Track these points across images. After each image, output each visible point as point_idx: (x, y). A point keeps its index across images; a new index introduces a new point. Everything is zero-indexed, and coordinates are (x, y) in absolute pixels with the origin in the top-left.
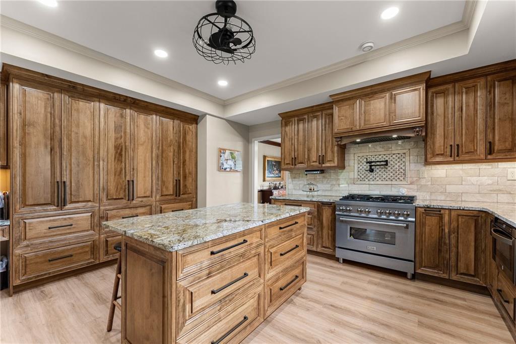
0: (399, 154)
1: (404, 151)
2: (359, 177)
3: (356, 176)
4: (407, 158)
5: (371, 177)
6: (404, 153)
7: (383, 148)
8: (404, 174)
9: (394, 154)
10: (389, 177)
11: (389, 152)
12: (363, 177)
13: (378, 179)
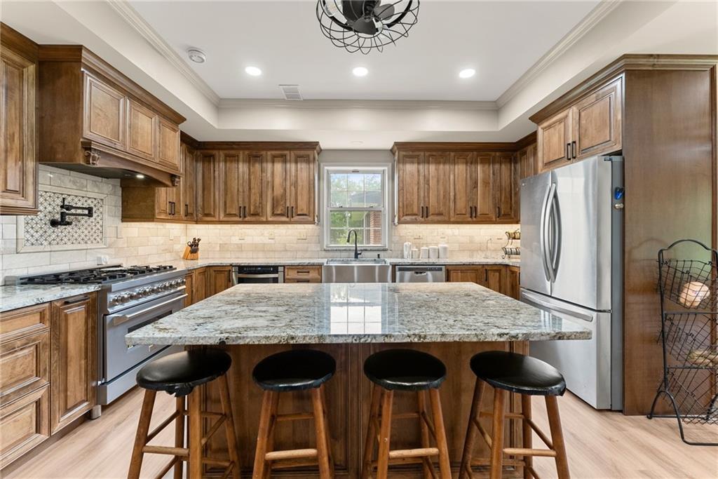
0: (95, 199)
1: (102, 196)
2: (28, 236)
3: (22, 234)
4: (106, 208)
5: (53, 236)
6: (101, 200)
7: (74, 183)
8: (102, 232)
9: (89, 198)
10: (83, 236)
11: (83, 193)
12: (37, 235)
13: (65, 239)
